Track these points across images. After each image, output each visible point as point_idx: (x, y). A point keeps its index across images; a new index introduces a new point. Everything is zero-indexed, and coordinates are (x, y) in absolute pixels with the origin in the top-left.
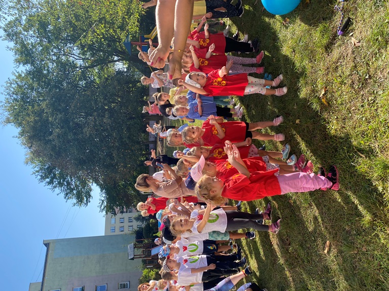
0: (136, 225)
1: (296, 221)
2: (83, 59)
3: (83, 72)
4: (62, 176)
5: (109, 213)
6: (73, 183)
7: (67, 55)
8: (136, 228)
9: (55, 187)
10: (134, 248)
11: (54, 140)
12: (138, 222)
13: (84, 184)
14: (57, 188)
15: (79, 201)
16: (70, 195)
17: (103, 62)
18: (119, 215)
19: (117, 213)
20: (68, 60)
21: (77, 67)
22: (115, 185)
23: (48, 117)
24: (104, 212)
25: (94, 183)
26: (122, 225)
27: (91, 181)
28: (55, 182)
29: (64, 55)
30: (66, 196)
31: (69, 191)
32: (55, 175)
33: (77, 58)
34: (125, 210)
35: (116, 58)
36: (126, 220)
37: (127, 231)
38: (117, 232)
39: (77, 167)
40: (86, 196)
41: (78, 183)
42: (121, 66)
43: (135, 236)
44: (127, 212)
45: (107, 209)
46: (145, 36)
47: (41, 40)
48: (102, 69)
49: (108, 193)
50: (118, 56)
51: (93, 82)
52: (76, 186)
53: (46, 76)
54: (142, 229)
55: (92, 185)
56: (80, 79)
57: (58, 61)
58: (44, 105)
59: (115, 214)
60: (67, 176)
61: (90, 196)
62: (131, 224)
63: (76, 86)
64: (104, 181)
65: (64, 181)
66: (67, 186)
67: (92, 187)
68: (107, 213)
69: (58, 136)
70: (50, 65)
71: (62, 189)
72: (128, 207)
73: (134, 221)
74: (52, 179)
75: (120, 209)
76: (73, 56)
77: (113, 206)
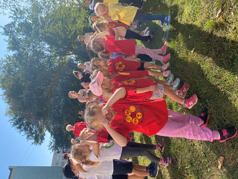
2: (50, 51)
4: (28, 124)
6: (34, 129)
9: (22, 131)
11: (23, 98)
15: (36, 141)
16: (30, 137)
22: (61, 133)
23: (22, 83)
31: (30, 134)
40: (41, 139)
41: (37, 130)
45: (53, 148)
49: (55, 137)
50: (72, 52)
52: (35, 131)
55: (46, 131)
59: (58, 152)
67: (45, 133)
68: (53, 151)
71: (26, 132)
74: (21, 125)
75: (62, 149)
76: (44, 49)
77: (58, 146)
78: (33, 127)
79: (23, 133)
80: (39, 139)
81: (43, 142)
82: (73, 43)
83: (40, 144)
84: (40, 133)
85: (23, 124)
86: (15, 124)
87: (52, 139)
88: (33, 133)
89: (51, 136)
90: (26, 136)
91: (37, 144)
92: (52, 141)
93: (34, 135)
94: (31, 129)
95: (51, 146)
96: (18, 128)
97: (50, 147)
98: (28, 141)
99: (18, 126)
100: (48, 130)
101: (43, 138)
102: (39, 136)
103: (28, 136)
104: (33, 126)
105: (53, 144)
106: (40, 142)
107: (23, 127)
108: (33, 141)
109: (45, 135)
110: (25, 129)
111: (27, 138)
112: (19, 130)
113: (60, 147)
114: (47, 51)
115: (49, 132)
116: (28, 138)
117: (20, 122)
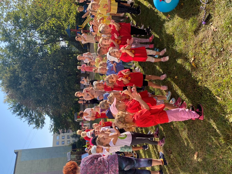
0: (72, 140)
1: (175, 139)
2: (41, 39)
3: (41, 47)
4: (27, 111)
5: (55, 133)
6: (34, 115)
7: (31, 37)
8: (72, 142)
9: (22, 117)
10: (71, 154)
11: (22, 88)
12: (73, 138)
13: (40, 115)
14: (24, 118)
15: (37, 126)
16: (31, 122)
17: (54, 41)
18: (62, 134)
19: (60, 133)
20: (32, 40)
21: (37, 44)
22: (60, 115)
23: (19, 74)
24: (53, 133)
25: (46, 115)
26: (63, 140)
27: (45, 113)
28: (22, 114)
29: (29, 36)
30: (29, 123)
31: (31, 120)
32: (22, 110)
33: (37, 38)
34: (65, 131)
35: (61, 39)
36: (66, 137)
37: (66, 144)
38: (60, 145)
39: (36, 105)
40: (41, 123)
41: (36, 115)
42: (63, 44)
43: (71, 147)
44: (66, 132)
45: (54, 130)
46: (79, 26)
47: (15, 28)
48: (52, 45)
49: (55, 121)
50: (62, 38)
51: (47, 53)
52: (35, 117)
53: (18, 49)
54: (76, 142)
55: (45, 116)
56: (39, 51)
57: (26, 40)
58: (16, 67)
59: (59, 134)
60: (30, 110)
61: (44, 122)
62: (69, 140)
63: (37, 55)
64: (53, 113)
65: (28, 113)
66: (30, 116)
67: (45, 117)
68: (54, 133)
69: (25, 86)
70: (21, 42)
71: (27, 118)
72: (67, 129)
73: (71, 137)
74: (21, 112)
75: (62, 131)
76: (35, 37)
77: (58, 128)
78: (33, 113)
79: (24, 119)
80: (39, 123)
81: (43, 126)
82: (62, 29)
83: (42, 127)
84: (40, 118)
85: (22, 111)
86: (15, 111)
87: (52, 122)
88: (33, 118)
89: (51, 119)
90: (27, 122)
91: (38, 128)
92: (52, 124)
93: (34, 120)
94: (31, 115)
95: (52, 128)
96: (19, 115)
97: (51, 130)
98: (29, 126)
99: (18, 113)
100: (47, 114)
101: (43, 122)
102: (39, 120)
103: (29, 121)
104: (32, 111)
105: (53, 126)
106: (41, 126)
107: (23, 114)
108: (34, 125)
109: (44, 119)
110: (26, 115)
111: (28, 124)
112: (19, 117)
113: (61, 128)
114: (37, 39)
115: (49, 116)
116: (30, 123)
117: (19, 109)
